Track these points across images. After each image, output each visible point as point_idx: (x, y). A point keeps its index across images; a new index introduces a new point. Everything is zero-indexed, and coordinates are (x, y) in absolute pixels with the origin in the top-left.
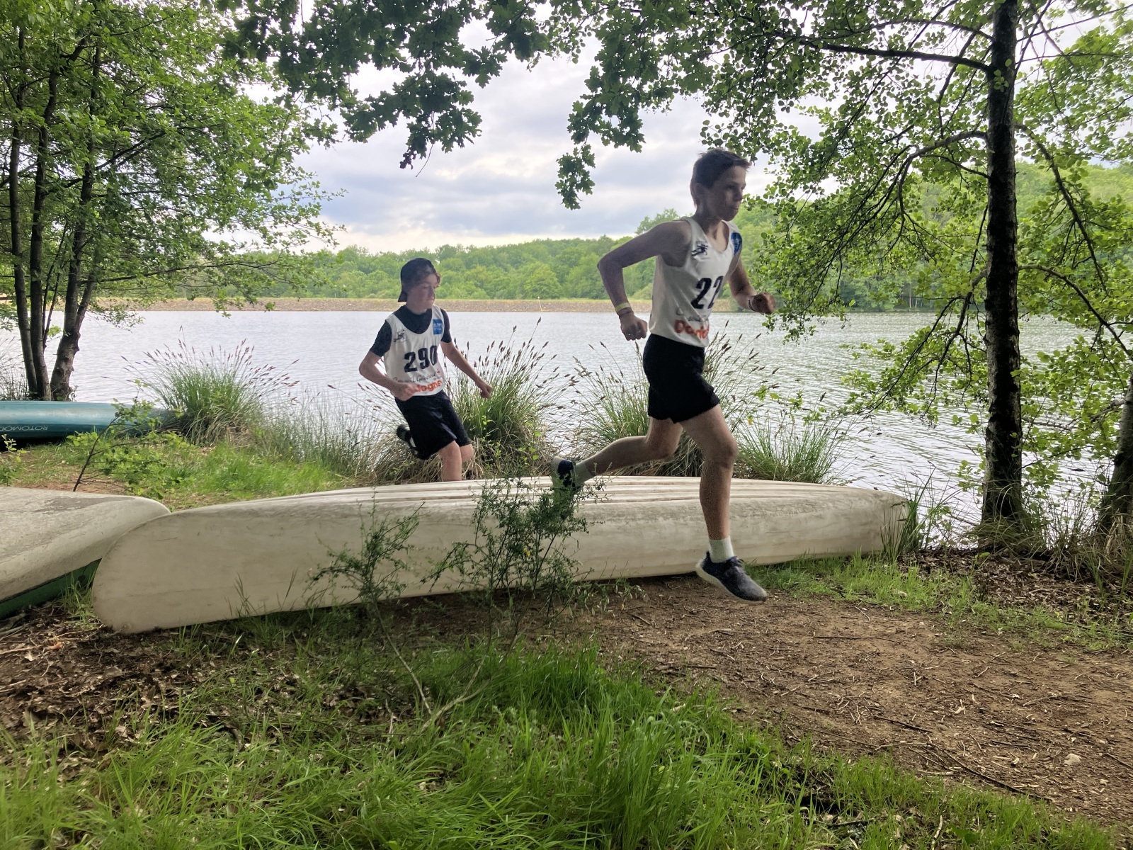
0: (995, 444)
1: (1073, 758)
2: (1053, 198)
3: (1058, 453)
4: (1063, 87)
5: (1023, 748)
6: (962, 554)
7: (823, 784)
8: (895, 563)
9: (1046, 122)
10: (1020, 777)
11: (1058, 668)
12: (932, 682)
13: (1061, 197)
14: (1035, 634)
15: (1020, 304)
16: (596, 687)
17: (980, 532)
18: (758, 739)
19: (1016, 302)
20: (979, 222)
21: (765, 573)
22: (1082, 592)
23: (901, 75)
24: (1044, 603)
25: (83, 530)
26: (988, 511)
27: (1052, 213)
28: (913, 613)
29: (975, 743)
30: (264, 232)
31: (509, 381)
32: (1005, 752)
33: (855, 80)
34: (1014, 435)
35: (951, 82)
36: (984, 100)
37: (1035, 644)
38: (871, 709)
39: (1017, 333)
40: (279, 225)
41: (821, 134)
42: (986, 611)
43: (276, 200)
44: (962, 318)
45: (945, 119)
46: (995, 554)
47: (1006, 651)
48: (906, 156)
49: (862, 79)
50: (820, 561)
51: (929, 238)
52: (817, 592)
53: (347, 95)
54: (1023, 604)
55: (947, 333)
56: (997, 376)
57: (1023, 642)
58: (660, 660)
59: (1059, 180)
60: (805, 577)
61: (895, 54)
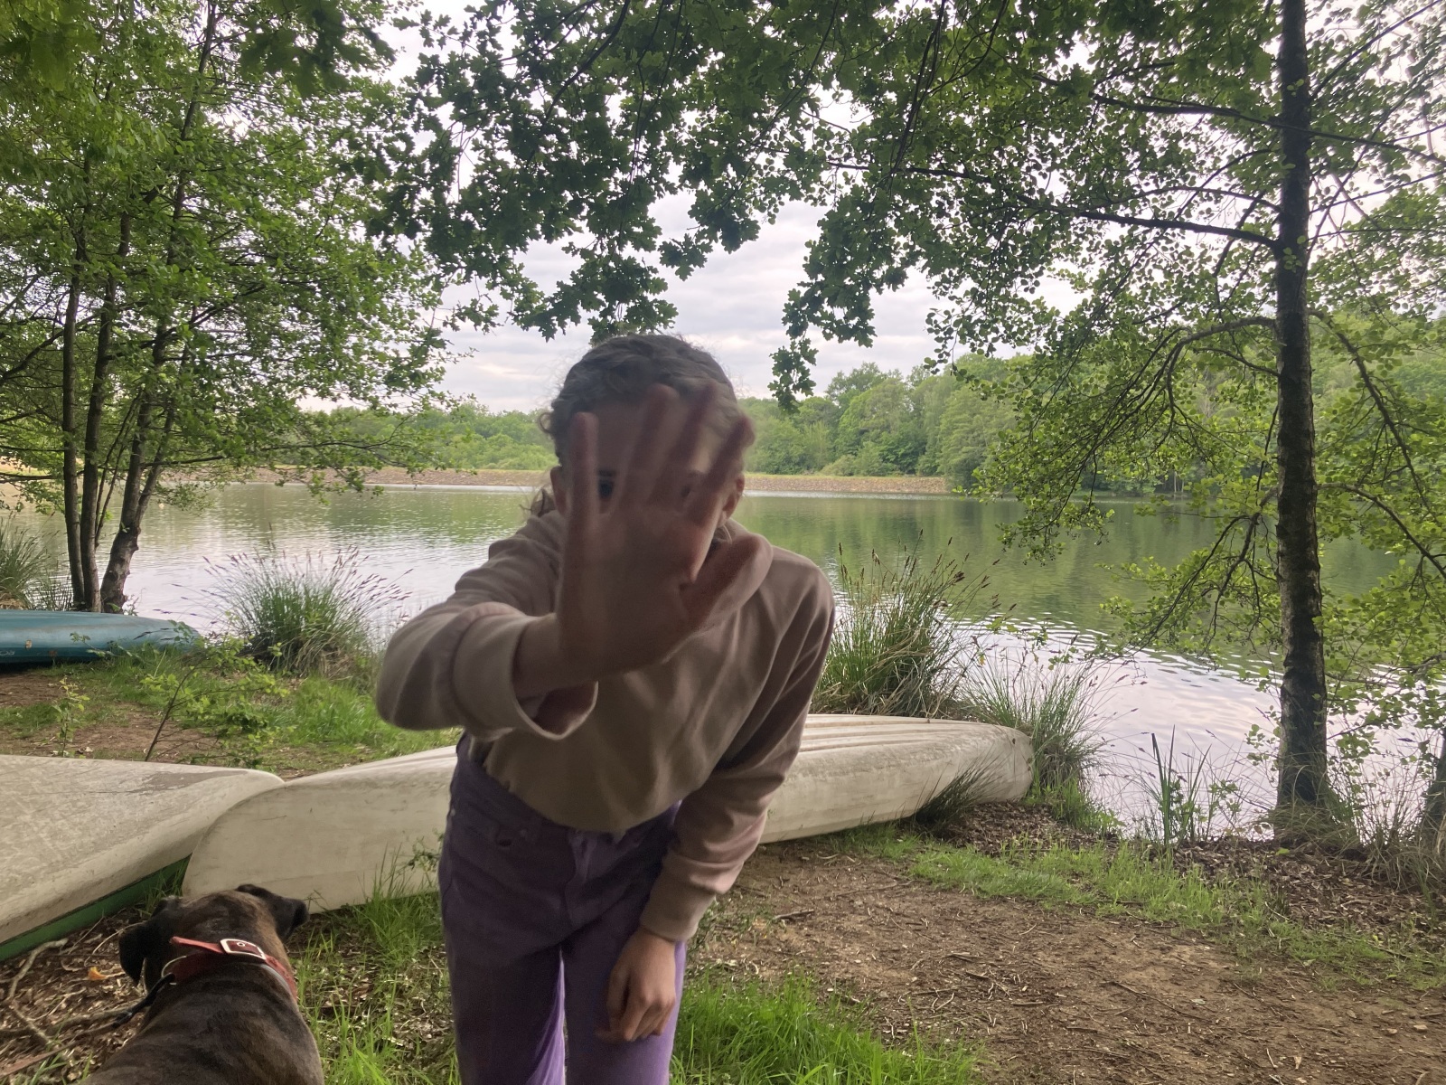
0: (1292, 708)
2: (1359, 395)
3: (1372, 720)
6: (1254, 847)
13: (1368, 393)
15: (1319, 533)
17: (1276, 819)
19: (1315, 528)
20: (1268, 422)
22: (1407, 905)
24: (1361, 920)
25: (186, 815)
26: (1286, 793)
27: (1356, 413)
33: (1114, 250)
34: (1317, 696)
37: (1351, 982)
39: (1317, 568)
42: (1289, 932)
44: (1248, 541)
45: (1224, 295)
46: (1295, 850)
47: (1315, 990)
48: (1175, 340)
49: (1122, 250)
50: (1075, 857)
51: (1205, 435)
52: (1074, 901)
53: (510, 272)
54: (1332, 922)
55: (1229, 558)
56: (1293, 620)
57: (1335, 978)
58: (884, 994)
59: (1365, 375)
60: (1057, 880)
61: (1161, 223)
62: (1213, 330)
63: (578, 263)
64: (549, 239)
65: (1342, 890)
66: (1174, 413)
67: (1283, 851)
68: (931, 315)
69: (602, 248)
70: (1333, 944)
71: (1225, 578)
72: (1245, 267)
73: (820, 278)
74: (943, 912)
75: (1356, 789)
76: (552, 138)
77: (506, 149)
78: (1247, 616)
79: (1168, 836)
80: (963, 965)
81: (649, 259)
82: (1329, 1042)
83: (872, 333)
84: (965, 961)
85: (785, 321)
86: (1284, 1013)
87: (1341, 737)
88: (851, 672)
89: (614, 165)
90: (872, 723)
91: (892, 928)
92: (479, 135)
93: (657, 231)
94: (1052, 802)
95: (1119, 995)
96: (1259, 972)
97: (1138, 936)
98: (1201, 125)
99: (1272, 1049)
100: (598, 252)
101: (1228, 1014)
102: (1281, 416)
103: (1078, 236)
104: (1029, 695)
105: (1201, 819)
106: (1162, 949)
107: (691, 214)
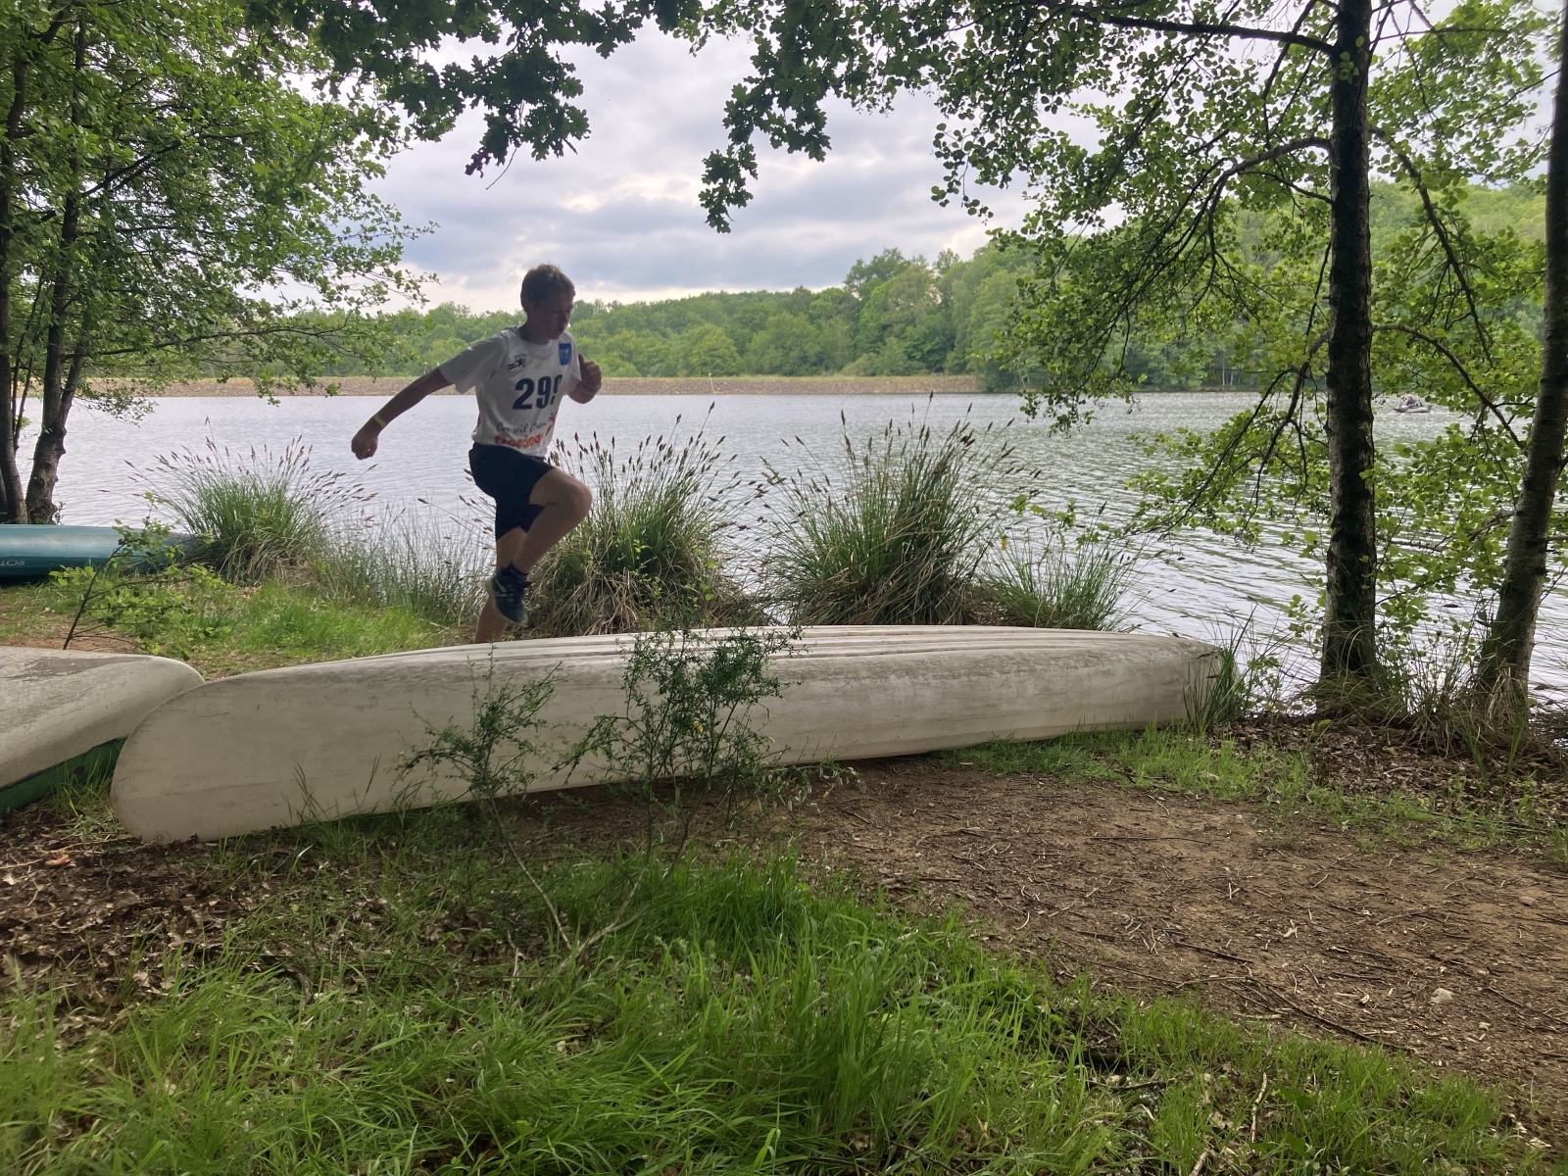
0: (1339, 571)
1: (1443, 994)
2: (1420, 231)
3: (1424, 583)
4: (1433, 77)
5: (1376, 982)
6: (1294, 722)
7: (1106, 1035)
8: (1203, 736)
9: (1408, 125)
10: (1371, 1021)
11: (1423, 874)
12: (1253, 896)
13: (1431, 229)
14: (1392, 829)
15: (1374, 379)
16: (797, 908)
17: (1317, 692)
18: (1017, 975)
19: (1369, 375)
20: (1317, 266)
21: (1025, 751)
22: (1454, 772)
23: (1212, 60)
24: (1404, 786)
25: (81, 703)
26: (1330, 663)
27: (1417, 252)
28: (1228, 803)
29: (1311, 976)
30: (324, 285)
31: (672, 493)
32: (1351, 987)
33: (1148, 65)
34: (1365, 558)
35: (1280, 69)
36: (1324, 95)
37: (1392, 842)
38: (1171, 934)
39: (1370, 419)
40: (345, 274)
41: (1101, 143)
42: (1327, 799)
43: (340, 239)
44: (1295, 399)
45: (1273, 121)
46: (1340, 722)
47: (1354, 853)
49: (1158, 64)
51: (1249, 288)
52: (1097, 776)
54: (1375, 788)
55: (1274, 420)
56: (1342, 478)
57: (1375, 839)
59: (1428, 206)
61: (1203, 30)
65: (1385, 758)
66: (1215, 262)
67: (1328, 721)
70: (1375, 808)
71: (1269, 444)
87: (1390, 602)
102: (1334, 252)
103: (1108, 50)
104: (1054, 579)
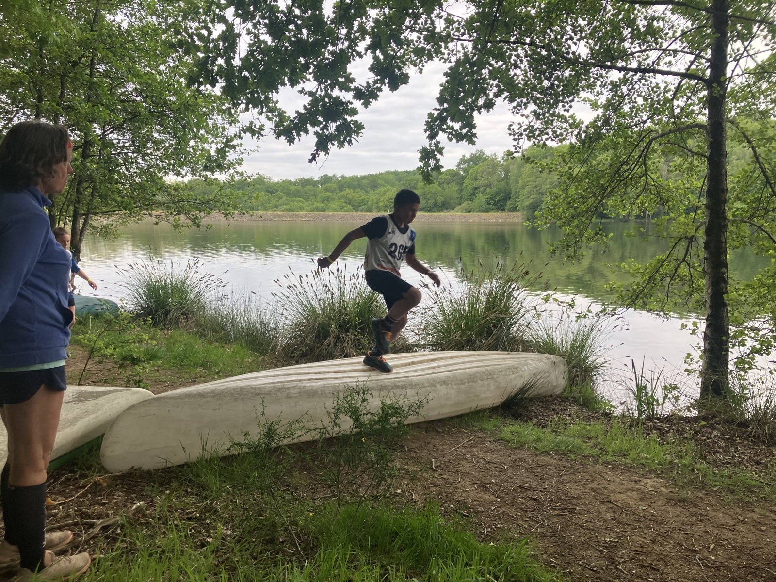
0: (710, 344)
2: (752, 167)
3: (755, 351)
6: (687, 420)
13: (758, 166)
15: (728, 245)
17: (699, 404)
19: (726, 243)
24: (745, 462)
25: (98, 415)
26: (705, 391)
27: (751, 177)
33: (615, 86)
34: (724, 338)
39: (726, 266)
41: (591, 122)
44: (687, 250)
45: (677, 111)
46: (710, 422)
47: (720, 504)
48: (649, 138)
49: (619, 86)
50: (588, 428)
51: (664, 191)
52: (587, 454)
53: (271, 105)
54: (730, 463)
55: (676, 260)
56: (712, 295)
57: (730, 496)
58: (481, 509)
59: (756, 156)
60: (578, 442)
61: (643, 70)
62: (671, 131)
63: (307, 100)
64: (292, 85)
65: (735, 445)
66: (647, 178)
67: (703, 423)
68: (511, 125)
69: (321, 90)
70: (730, 477)
71: (674, 271)
72: (690, 94)
73: (446, 105)
74: (515, 461)
75: (744, 387)
76: (292, 27)
77: (266, 34)
78: (686, 292)
79: (640, 414)
80: (525, 492)
81: (347, 96)
82: (727, 534)
83: (476, 137)
84: (526, 489)
85: (426, 131)
86: (703, 518)
87: (736, 360)
88: (467, 325)
89: (328, 42)
90: (478, 355)
91: (487, 470)
92: (250, 25)
93: (352, 80)
94: (576, 395)
95: (611, 508)
96: (688, 493)
97: (622, 474)
98: (667, 11)
99: (696, 539)
100: (319, 93)
101: (671, 518)
102: (708, 180)
103: (595, 78)
104: (564, 337)
105: (658, 405)
106: (635, 481)
107: (371, 69)
